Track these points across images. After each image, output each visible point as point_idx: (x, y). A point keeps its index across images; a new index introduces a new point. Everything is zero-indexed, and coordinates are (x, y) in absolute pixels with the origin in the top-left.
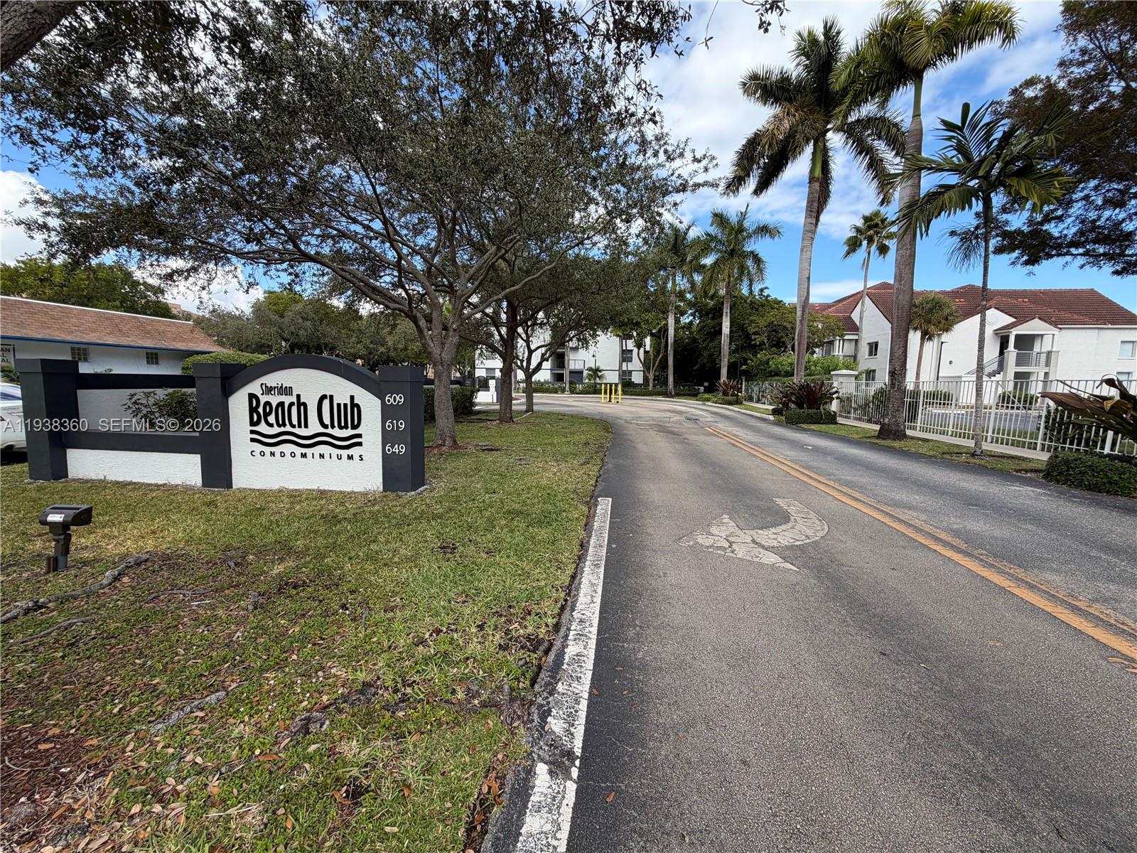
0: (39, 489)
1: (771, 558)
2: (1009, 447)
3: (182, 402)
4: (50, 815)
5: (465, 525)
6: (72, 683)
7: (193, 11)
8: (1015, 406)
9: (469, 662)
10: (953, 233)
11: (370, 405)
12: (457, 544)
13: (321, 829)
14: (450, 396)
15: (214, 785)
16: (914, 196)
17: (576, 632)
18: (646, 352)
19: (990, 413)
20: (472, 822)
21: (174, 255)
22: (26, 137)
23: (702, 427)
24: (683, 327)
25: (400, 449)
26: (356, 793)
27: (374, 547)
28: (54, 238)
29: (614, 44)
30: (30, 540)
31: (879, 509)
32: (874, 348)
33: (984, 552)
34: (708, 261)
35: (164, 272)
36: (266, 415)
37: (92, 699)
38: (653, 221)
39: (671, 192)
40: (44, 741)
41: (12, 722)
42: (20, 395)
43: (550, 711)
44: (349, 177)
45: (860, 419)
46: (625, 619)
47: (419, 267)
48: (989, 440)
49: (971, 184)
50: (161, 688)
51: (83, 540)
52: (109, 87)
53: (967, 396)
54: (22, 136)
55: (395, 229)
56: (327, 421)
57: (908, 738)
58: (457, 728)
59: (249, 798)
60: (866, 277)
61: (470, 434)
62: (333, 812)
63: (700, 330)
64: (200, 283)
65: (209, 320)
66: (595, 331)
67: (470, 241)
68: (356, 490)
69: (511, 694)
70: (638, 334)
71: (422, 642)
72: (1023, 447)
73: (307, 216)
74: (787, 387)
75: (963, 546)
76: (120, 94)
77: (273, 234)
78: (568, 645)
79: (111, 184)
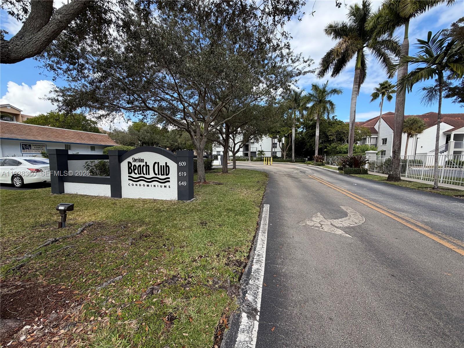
0: (55, 197)
1: (339, 232)
2: (451, 185)
3: (104, 165)
4: (63, 318)
5: (210, 214)
6: (69, 269)
7: (110, 17)
8: (454, 166)
9: (213, 269)
10: (424, 89)
11: (173, 166)
12: (207, 222)
13: (159, 332)
14: (203, 162)
15: (119, 312)
16: (405, 74)
17: (256, 260)
18: (282, 144)
19: (442, 170)
20: (216, 334)
21: (101, 109)
22: (52, 68)
23: (307, 175)
24: (298, 133)
25: (184, 183)
26: (172, 319)
27: (175, 222)
28: (61, 104)
29: (272, 17)
30: (52, 216)
31: (389, 212)
32: (385, 141)
33: (440, 232)
34: (309, 105)
35: (98, 116)
36: (134, 170)
37: (75, 276)
38: (287, 89)
39: (294, 76)
40: (60, 290)
41: (49, 283)
42: (49, 163)
43: (247, 291)
44: (165, 77)
45: (378, 172)
46: (277, 255)
47: (191, 111)
48: (441, 181)
49: (433, 67)
50: (99, 273)
51: (70, 216)
52: (80, 48)
53: (430, 161)
54: (50, 67)
55: (182, 96)
56: (157, 172)
57: (406, 314)
58: (210, 296)
59: (132, 318)
60: (381, 110)
61: (211, 178)
62: (163, 326)
63: (306, 134)
64: (110, 119)
65: (113, 133)
66: (262, 135)
67: (211, 100)
68: (167, 199)
69: (230, 284)
70: (279, 136)
71: (195, 261)
72: (459, 185)
73: (149, 92)
74: (345, 158)
75: (430, 229)
76: (83, 50)
77: (137, 100)
78: (253, 265)
79: (79, 83)
